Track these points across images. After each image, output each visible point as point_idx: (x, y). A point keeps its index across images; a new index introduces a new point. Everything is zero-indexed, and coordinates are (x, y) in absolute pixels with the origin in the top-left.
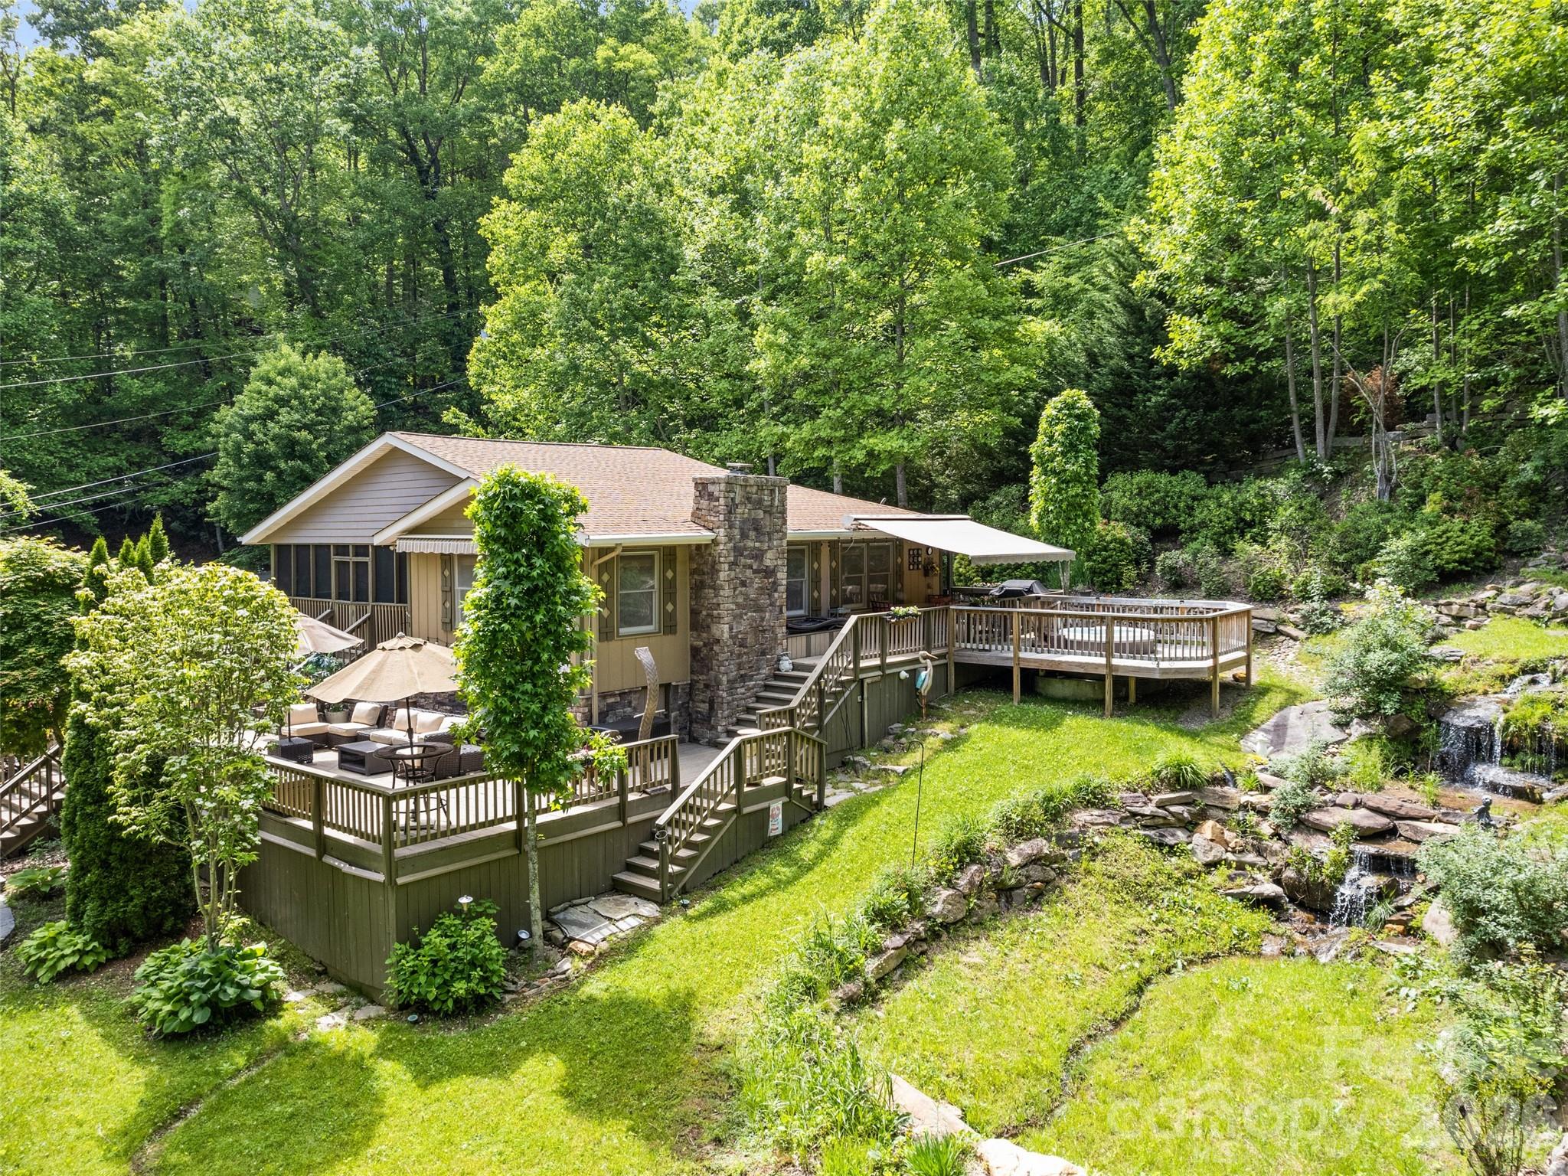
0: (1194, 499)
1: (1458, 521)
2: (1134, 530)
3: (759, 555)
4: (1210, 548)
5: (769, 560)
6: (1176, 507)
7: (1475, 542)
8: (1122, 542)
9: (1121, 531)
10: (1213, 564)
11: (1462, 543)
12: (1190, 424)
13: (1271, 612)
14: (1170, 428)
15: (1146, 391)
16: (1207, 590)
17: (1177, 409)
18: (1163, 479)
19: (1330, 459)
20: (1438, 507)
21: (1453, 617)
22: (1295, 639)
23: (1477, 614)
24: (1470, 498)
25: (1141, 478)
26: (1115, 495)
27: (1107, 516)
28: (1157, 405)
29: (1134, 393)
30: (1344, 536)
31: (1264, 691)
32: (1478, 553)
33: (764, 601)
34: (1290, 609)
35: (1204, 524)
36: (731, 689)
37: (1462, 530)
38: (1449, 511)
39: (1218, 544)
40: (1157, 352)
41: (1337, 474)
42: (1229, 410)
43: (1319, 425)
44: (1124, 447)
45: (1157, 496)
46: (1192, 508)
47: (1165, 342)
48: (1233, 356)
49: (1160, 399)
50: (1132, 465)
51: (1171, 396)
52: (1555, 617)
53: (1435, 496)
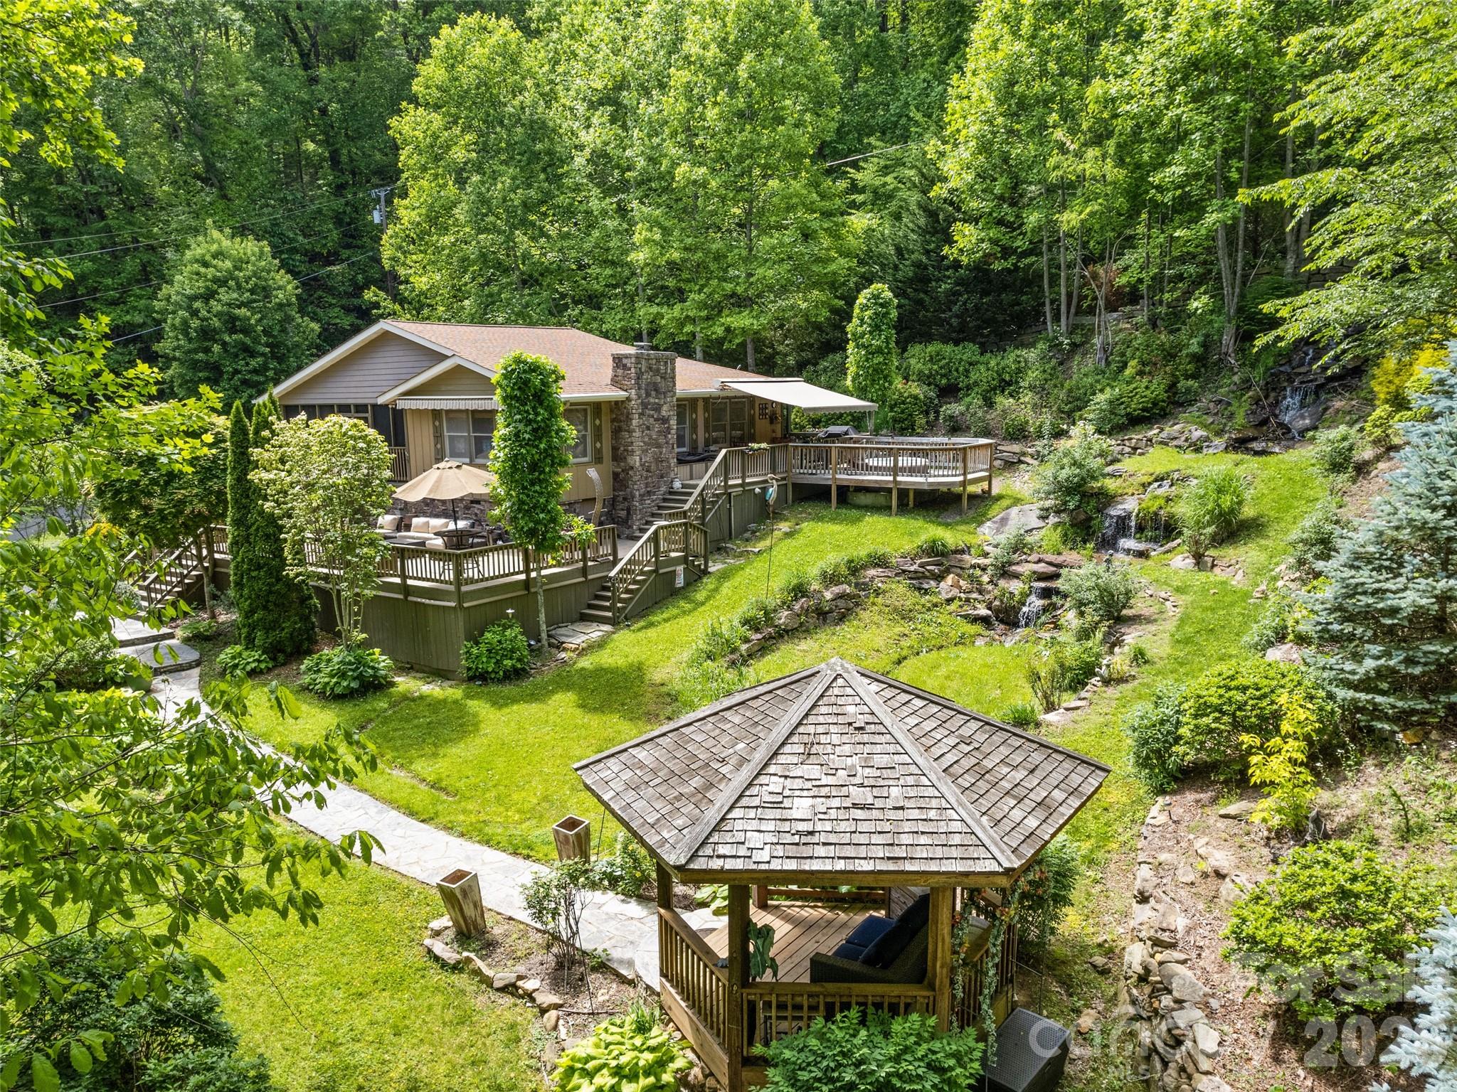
0: (970, 364)
1: (1145, 380)
2: (925, 388)
3: (658, 408)
4: (978, 401)
5: (665, 411)
6: (957, 370)
8: (916, 397)
9: (915, 389)
10: (980, 414)
11: (1145, 396)
12: (970, 306)
13: (1016, 448)
14: (955, 309)
15: (938, 280)
16: (975, 431)
17: (960, 295)
18: (948, 349)
19: (1071, 333)
23: (1146, 446)
24: (1155, 364)
25: (931, 349)
26: (913, 361)
27: (906, 378)
28: (946, 291)
29: (930, 281)
30: (1070, 391)
31: (1000, 498)
32: (1155, 404)
33: (662, 440)
34: (1029, 445)
35: (976, 384)
36: (642, 501)
37: (1146, 387)
38: (1141, 373)
39: (985, 398)
40: (946, 250)
41: (1074, 346)
42: (998, 295)
43: (1063, 308)
44: (922, 323)
45: (943, 362)
46: (967, 371)
47: (950, 241)
48: (999, 255)
49: (948, 287)
50: (927, 338)
51: (957, 284)
52: (1190, 446)
53: (1133, 363)
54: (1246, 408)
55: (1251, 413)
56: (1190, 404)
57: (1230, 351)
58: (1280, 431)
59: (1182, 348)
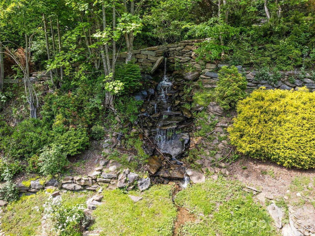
1: (72, 129)
7: (81, 140)
20: (61, 122)
23: (93, 183)
32: (84, 145)
38: (67, 124)
52: (129, 186)
53: (59, 116)
54: (141, 144)
55: (145, 147)
56: (100, 139)
57: (111, 103)
58: (168, 158)
59: (82, 101)
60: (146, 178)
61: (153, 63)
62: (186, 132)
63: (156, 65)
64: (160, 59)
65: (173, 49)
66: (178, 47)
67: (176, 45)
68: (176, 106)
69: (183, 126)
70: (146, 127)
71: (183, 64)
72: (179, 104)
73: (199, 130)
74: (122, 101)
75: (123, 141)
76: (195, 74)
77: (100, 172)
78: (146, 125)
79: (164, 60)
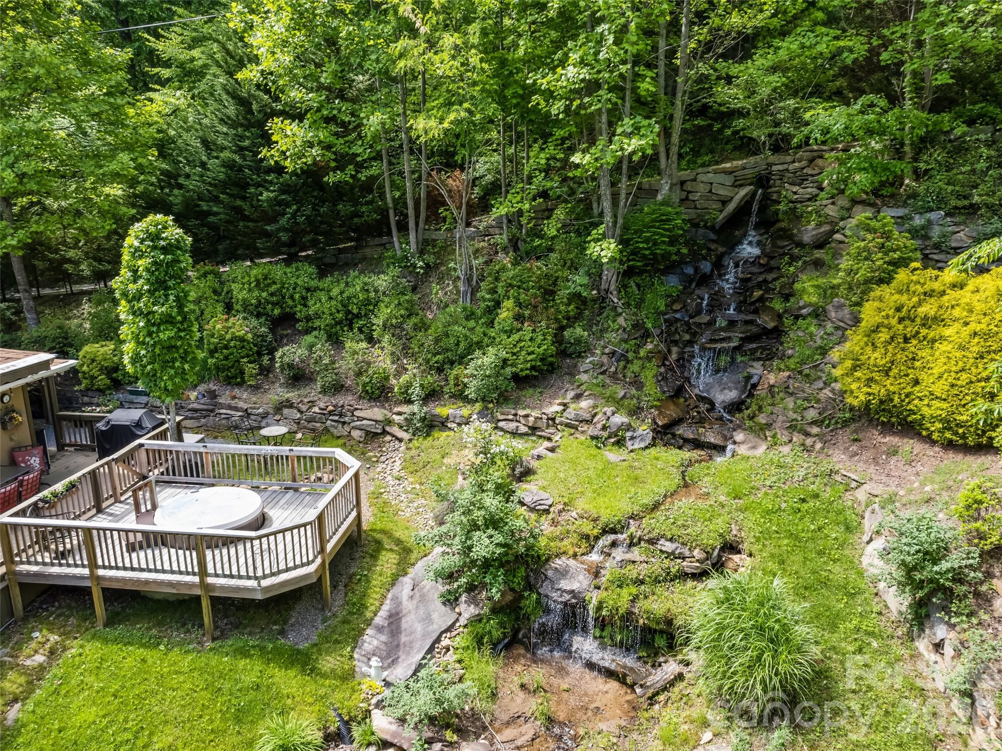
0: (308, 290)
1: (527, 330)
2: (254, 322)
4: (322, 341)
6: (292, 297)
7: (541, 350)
8: (242, 339)
9: (240, 326)
10: (326, 360)
11: (533, 353)
12: (301, 219)
13: (378, 413)
14: (283, 221)
15: (258, 186)
16: (323, 387)
17: (288, 205)
18: (279, 272)
19: (422, 252)
20: (511, 314)
21: (529, 427)
22: (400, 440)
23: (548, 426)
24: (535, 307)
28: (269, 200)
29: (248, 185)
32: (544, 361)
34: (396, 410)
35: (317, 316)
37: (531, 339)
39: (331, 337)
40: (264, 152)
41: (429, 269)
42: (335, 205)
43: (411, 223)
45: (273, 288)
46: (304, 298)
47: (267, 140)
48: (333, 164)
49: (272, 195)
51: (282, 191)
52: (609, 437)
53: (508, 304)
54: (654, 372)
55: (662, 379)
56: (579, 356)
57: (612, 288)
58: (703, 407)
59: (556, 280)
60: (644, 429)
61: (724, 203)
62: (759, 359)
63: (731, 207)
64: (743, 192)
65: (780, 167)
66: (794, 162)
67: (789, 159)
68: (753, 303)
69: (754, 346)
70: (676, 343)
71: (799, 206)
72: (761, 299)
73: (789, 357)
74: (638, 286)
75: (622, 364)
76: (822, 230)
77: (562, 408)
78: (677, 337)
79: (754, 194)
